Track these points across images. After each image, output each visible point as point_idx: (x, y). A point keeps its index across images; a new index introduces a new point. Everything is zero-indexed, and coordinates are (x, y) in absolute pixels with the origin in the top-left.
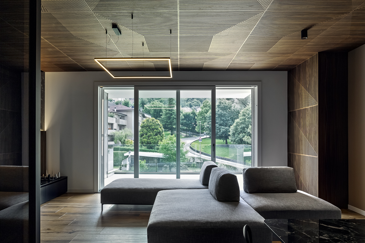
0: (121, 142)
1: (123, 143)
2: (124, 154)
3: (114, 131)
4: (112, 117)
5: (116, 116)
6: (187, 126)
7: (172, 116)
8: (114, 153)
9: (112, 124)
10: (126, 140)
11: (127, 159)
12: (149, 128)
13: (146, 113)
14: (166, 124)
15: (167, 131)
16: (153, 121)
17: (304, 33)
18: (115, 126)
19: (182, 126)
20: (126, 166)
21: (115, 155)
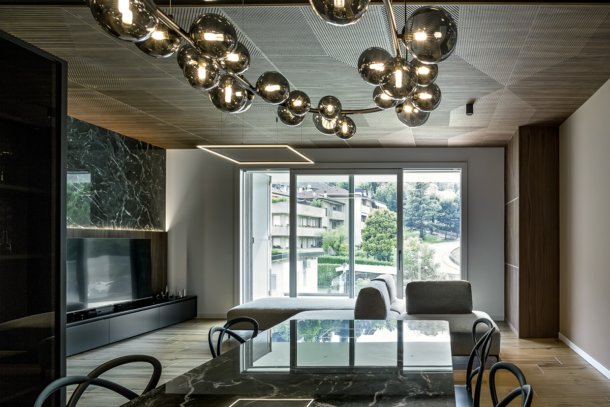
0: (334, 249)
1: (338, 250)
2: (336, 268)
3: (322, 230)
4: (320, 207)
5: (326, 205)
6: (446, 222)
7: (422, 206)
8: (319, 267)
9: (320, 219)
10: (342, 245)
11: (341, 276)
12: (379, 225)
13: (380, 200)
14: (411, 219)
15: (414, 230)
16: (385, 214)
17: (470, 109)
18: (325, 222)
19: (439, 222)
20: (339, 289)
21: (321, 270)
